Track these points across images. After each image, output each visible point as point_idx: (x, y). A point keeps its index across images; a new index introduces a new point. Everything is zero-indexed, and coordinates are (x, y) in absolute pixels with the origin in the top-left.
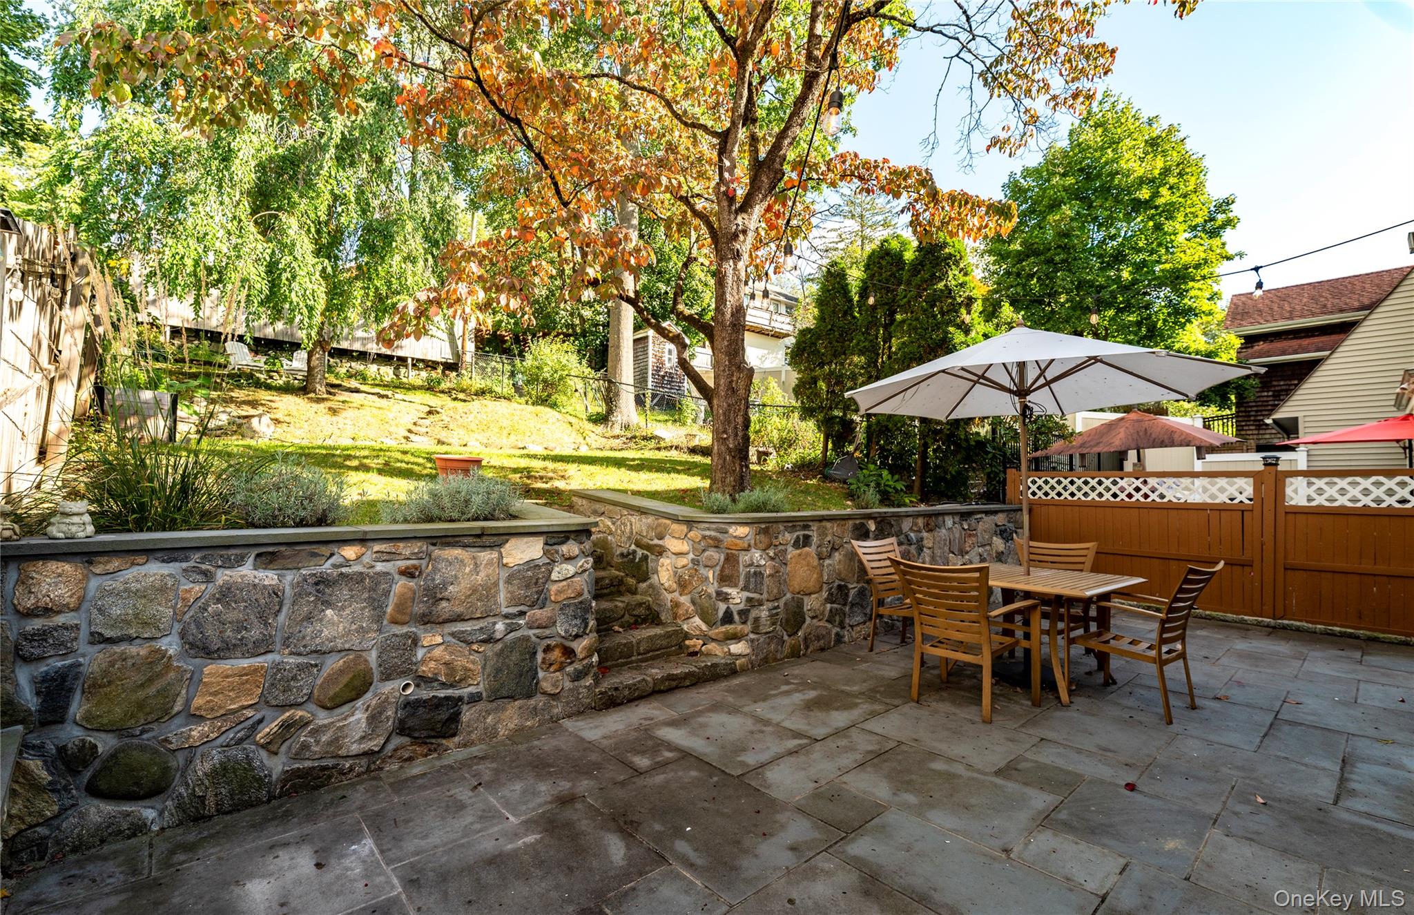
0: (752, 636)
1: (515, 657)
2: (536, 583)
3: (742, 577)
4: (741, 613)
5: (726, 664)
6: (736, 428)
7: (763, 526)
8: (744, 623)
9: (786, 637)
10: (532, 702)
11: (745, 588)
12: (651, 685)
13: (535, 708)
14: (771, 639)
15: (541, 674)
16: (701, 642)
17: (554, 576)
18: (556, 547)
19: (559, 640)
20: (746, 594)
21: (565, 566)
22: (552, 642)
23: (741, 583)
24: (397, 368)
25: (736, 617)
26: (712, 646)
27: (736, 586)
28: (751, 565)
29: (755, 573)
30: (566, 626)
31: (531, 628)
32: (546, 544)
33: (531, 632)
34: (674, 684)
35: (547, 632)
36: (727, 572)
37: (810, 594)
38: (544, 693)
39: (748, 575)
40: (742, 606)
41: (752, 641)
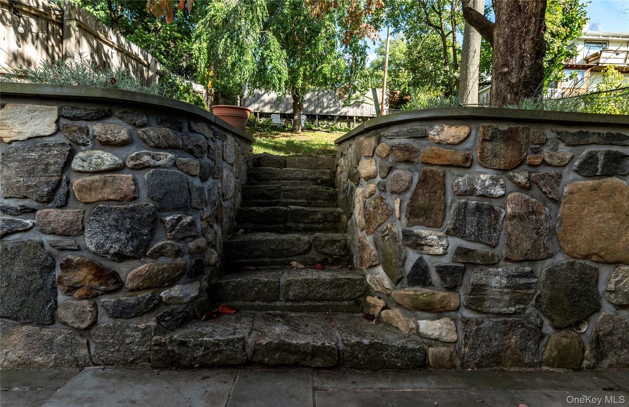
0: (466, 313)
1: (18, 268)
2: (46, 170)
3: (450, 214)
4: (442, 270)
5: (403, 349)
6: (522, 57)
7: (504, 127)
8: (453, 288)
9: (548, 329)
10: (47, 332)
11: (455, 232)
12: (249, 350)
13: (51, 341)
14: (513, 326)
15: (61, 298)
16: (381, 303)
17: (76, 164)
18: (83, 124)
19: (88, 256)
20: (455, 242)
21: (99, 153)
22: (75, 258)
23: (449, 222)
24: (349, 123)
25: (435, 277)
26: (394, 314)
27: (436, 225)
28: (471, 192)
29: (478, 208)
30: (100, 238)
31: (43, 231)
32: (60, 116)
33: (46, 239)
34: (293, 358)
35: (67, 242)
36: (421, 201)
37: (617, 263)
38: (65, 324)
39: (463, 210)
40: (446, 261)
41: (466, 322)
